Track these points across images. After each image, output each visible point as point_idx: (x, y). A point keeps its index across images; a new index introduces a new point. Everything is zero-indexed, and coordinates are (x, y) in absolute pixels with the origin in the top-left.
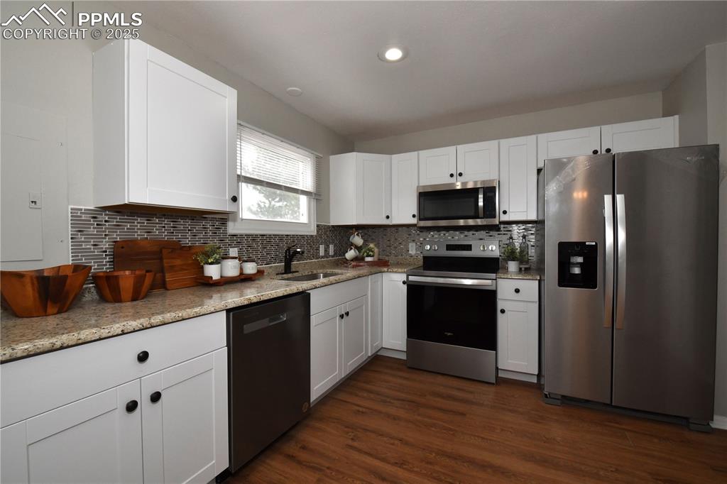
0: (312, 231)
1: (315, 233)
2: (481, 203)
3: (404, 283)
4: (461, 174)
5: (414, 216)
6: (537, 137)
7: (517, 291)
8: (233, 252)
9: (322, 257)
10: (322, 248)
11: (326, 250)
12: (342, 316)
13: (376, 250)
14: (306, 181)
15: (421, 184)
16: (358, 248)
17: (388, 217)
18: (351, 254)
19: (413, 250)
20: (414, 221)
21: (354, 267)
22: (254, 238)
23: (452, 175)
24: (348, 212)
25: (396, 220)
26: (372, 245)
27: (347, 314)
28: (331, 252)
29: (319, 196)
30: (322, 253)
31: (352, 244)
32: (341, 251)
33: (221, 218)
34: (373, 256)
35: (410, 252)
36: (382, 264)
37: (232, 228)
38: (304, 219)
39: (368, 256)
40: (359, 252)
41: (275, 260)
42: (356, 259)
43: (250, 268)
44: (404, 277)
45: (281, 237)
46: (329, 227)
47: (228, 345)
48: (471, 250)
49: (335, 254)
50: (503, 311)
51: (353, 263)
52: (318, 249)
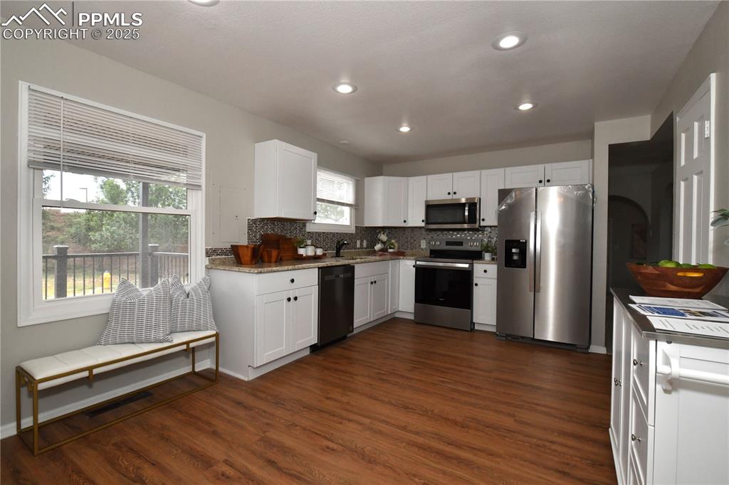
0: (353, 230)
1: (354, 232)
2: (467, 214)
3: (414, 266)
4: (455, 193)
5: (423, 221)
6: (505, 170)
7: (485, 271)
8: (309, 242)
9: (358, 249)
10: (358, 242)
11: (361, 244)
12: (372, 283)
13: (396, 245)
14: (349, 197)
15: (428, 199)
16: (384, 243)
17: (405, 221)
18: (378, 247)
19: (423, 244)
20: (423, 224)
21: (381, 255)
22: (319, 234)
23: (449, 194)
24: (377, 218)
25: (410, 224)
26: (393, 241)
27: (375, 282)
28: (365, 245)
29: (358, 207)
30: (358, 245)
31: (379, 240)
32: (371, 245)
33: (303, 223)
34: (394, 248)
35: (422, 247)
36: (400, 254)
37: (309, 228)
38: (347, 223)
39: (390, 248)
40: (384, 245)
41: (330, 248)
42: (382, 250)
43: (319, 252)
44: (413, 263)
45: (334, 234)
46: (363, 228)
47: (319, 284)
48: (462, 245)
49: (367, 247)
50: (476, 285)
51: (381, 253)
52: (356, 243)
